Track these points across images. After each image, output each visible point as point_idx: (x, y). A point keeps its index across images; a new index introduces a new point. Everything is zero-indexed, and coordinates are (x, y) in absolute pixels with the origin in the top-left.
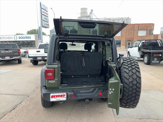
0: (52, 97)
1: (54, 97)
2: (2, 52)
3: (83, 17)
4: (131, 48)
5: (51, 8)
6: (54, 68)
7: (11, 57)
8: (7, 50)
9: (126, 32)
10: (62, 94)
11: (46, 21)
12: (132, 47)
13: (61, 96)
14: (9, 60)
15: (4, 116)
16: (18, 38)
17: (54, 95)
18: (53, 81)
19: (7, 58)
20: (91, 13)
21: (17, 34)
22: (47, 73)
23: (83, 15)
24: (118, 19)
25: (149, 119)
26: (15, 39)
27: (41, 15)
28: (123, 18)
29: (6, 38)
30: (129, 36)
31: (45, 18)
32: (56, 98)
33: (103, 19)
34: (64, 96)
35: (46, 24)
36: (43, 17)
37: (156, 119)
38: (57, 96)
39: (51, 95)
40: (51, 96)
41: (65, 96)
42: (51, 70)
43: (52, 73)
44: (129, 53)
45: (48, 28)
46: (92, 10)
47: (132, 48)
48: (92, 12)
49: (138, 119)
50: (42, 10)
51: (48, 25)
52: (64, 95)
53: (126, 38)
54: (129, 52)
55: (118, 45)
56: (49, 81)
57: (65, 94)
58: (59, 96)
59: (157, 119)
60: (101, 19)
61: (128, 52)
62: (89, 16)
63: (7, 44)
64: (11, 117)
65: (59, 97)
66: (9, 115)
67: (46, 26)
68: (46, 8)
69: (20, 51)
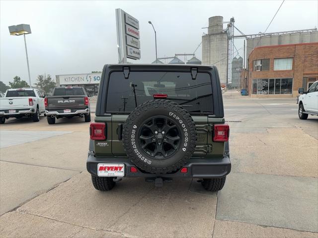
0: (101, 169)
1: (105, 170)
2: (59, 102)
3: (213, 34)
4: (306, 93)
5: (150, 23)
6: (105, 122)
7: (73, 110)
8: (67, 98)
9: (305, 61)
10: (116, 165)
11: (135, 46)
12: (308, 92)
13: (116, 169)
14: (69, 115)
15: (36, 196)
16: (93, 79)
17: (104, 166)
18: (105, 144)
19: (67, 112)
20: (229, 26)
21: (93, 72)
22: (94, 129)
23: (213, 30)
24: (290, 34)
25: (283, 228)
26: (88, 81)
27: (126, 36)
28: (303, 31)
29: (73, 79)
30: (312, 70)
31: (133, 42)
32: (107, 171)
33: (256, 35)
34: (120, 170)
35: (134, 52)
36: (129, 39)
37: (298, 231)
38: (109, 168)
39: (100, 165)
40: (98, 168)
41: (123, 170)
42: (100, 125)
43: (102, 129)
44: (301, 105)
45: (139, 58)
46: (232, 20)
47: (308, 94)
48: (233, 23)
49: (261, 225)
50: (128, 27)
51: (139, 54)
52: (121, 168)
53: (304, 74)
54: (301, 103)
55: (285, 90)
56: (98, 143)
57: (122, 165)
58: (111, 168)
59: (301, 231)
60: (251, 35)
61: (299, 102)
62: (226, 32)
63: (69, 89)
64: (45, 199)
65: (112, 170)
66: (43, 196)
67: (134, 55)
68: (135, 23)
69: (87, 101)
